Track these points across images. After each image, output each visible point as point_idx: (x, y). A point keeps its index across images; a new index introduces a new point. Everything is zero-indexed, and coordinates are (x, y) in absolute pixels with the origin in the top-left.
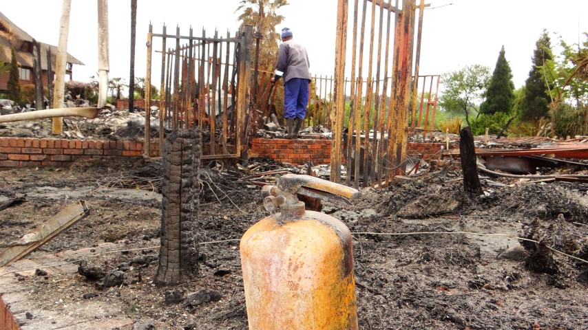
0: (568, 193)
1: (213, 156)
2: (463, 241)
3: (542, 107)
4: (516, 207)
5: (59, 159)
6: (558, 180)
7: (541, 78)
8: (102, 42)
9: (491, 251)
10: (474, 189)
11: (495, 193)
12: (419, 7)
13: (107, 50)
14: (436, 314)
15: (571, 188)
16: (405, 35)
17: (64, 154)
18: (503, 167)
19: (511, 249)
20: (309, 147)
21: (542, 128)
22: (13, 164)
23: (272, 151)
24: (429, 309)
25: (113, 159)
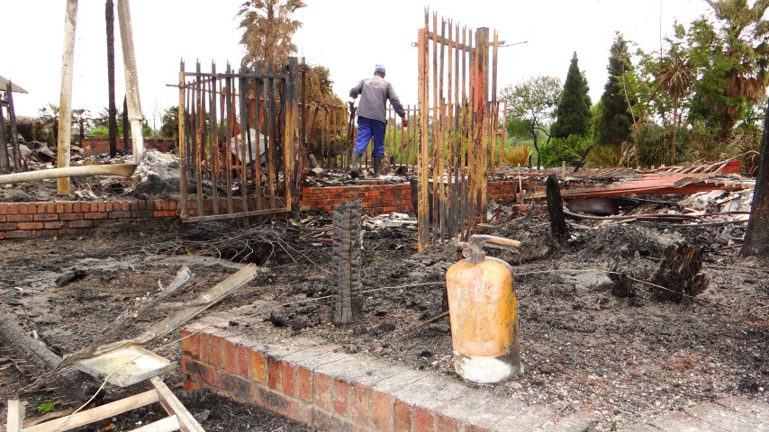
0: (648, 232)
1: (259, 212)
2: (560, 281)
3: (623, 127)
4: (602, 248)
5: (79, 226)
6: (639, 220)
7: (620, 92)
8: (132, 86)
9: (583, 288)
10: (562, 233)
11: (581, 237)
12: (492, 44)
13: (138, 97)
14: (554, 326)
15: (650, 228)
16: (479, 75)
17: (84, 219)
18: (586, 209)
19: (600, 283)
20: (366, 194)
21: (625, 154)
22: (24, 234)
23: (326, 201)
24: (549, 323)
25: (144, 222)
